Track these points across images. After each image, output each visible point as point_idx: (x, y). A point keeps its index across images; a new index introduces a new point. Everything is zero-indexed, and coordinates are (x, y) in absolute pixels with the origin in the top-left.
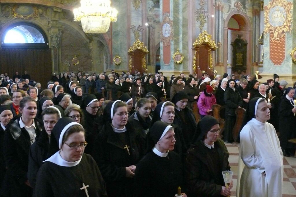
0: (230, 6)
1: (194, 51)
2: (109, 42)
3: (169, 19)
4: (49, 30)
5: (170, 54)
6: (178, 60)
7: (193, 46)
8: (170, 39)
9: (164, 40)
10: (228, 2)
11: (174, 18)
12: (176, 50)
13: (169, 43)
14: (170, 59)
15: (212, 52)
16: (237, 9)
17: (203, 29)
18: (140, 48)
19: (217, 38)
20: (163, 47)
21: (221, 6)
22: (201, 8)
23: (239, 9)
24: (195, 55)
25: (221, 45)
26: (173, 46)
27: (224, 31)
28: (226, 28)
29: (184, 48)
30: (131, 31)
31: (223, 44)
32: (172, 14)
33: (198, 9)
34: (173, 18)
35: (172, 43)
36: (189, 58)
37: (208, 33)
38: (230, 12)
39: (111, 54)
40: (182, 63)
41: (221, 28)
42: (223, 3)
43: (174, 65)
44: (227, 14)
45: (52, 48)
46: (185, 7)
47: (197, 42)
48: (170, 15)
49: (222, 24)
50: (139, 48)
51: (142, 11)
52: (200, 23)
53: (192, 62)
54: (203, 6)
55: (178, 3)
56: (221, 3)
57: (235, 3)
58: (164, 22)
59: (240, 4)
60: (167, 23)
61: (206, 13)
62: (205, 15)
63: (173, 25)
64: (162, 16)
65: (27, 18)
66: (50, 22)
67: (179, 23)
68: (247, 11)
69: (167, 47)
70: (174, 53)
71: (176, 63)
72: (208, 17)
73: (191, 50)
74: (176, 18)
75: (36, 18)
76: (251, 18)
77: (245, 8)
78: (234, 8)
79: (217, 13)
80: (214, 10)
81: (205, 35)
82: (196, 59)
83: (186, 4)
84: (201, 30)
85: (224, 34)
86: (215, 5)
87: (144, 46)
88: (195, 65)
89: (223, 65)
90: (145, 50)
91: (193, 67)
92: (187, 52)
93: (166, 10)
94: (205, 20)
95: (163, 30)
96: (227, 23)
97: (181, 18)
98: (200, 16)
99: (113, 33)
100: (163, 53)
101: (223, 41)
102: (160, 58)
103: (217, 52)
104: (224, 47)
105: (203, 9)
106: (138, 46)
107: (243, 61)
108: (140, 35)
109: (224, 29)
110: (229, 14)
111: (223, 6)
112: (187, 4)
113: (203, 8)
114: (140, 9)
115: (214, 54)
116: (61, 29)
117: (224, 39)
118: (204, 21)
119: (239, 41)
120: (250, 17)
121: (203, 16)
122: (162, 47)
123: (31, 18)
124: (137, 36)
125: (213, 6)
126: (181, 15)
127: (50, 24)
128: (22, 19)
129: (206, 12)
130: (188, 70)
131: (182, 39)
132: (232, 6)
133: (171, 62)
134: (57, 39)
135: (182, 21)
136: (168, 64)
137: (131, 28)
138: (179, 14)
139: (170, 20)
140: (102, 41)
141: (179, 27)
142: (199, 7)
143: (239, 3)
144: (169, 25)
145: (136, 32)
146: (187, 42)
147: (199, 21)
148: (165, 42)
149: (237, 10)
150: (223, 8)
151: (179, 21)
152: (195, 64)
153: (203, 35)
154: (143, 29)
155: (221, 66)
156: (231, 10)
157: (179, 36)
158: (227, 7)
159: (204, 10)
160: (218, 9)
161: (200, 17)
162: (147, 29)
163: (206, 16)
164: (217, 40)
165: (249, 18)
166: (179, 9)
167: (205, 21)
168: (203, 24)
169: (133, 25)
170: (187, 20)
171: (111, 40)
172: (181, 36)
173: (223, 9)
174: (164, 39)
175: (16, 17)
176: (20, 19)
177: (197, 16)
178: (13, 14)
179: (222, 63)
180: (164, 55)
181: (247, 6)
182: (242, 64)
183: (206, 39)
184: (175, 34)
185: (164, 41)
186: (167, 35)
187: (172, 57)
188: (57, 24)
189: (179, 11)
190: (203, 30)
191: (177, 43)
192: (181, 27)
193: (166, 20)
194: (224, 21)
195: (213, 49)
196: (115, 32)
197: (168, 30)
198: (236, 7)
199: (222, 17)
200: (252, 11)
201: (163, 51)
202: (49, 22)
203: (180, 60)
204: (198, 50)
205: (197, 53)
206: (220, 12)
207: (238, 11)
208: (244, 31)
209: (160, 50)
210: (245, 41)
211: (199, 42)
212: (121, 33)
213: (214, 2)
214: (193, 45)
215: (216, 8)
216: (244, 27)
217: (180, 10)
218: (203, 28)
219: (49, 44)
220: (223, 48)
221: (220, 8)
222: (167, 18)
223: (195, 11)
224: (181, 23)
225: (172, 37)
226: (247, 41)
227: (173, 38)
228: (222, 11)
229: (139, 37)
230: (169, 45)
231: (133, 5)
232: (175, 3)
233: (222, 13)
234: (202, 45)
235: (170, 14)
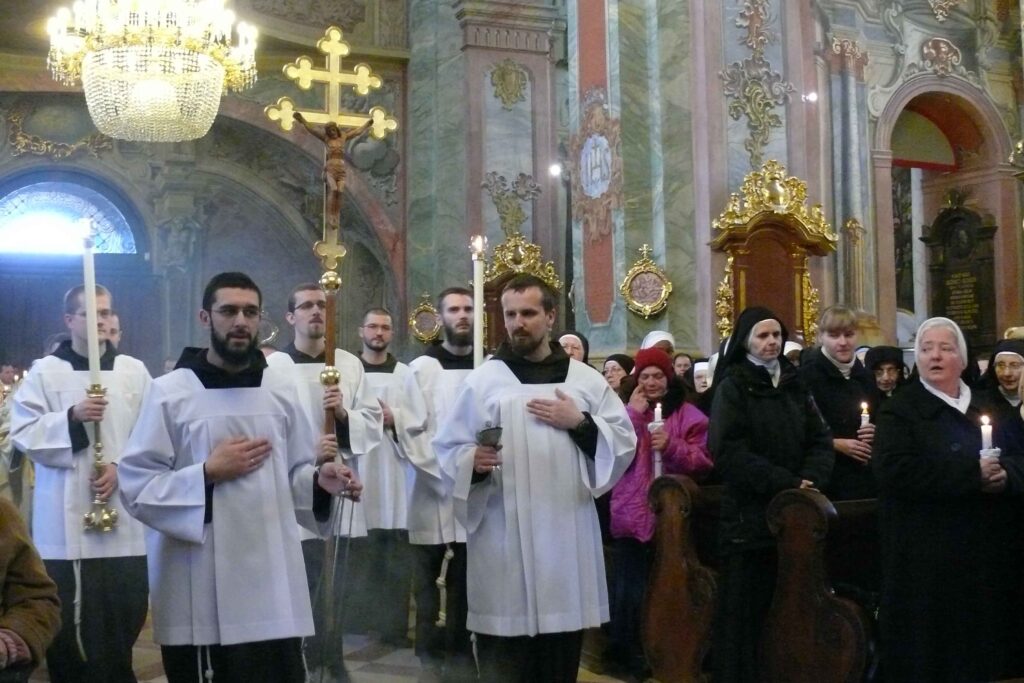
0: (898, 56)
1: (721, 255)
2: (394, 245)
3: (606, 112)
4: (155, 200)
5: (611, 271)
6: (642, 298)
7: (716, 232)
8: (609, 203)
9: (585, 212)
10: (888, 37)
11: (624, 105)
12: (633, 254)
13: (606, 221)
14: (612, 299)
15: (818, 265)
16: (937, 67)
17: (763, 154)
18: (521, 271)
19: (839, 199)
20: (584, 244)
21: (852, 53)
22: (750, 59)
23: (942, 68)
24: (727, 273)
25: (859, 234)
26: (623, 234)
27: (874, 167)
28: (887, 154)
29: (673, 245)
30: (486, 199)
31: (870, 230)
32: (614, 89)
33: (736, 65)
34: (618, 108)
35: (619, 221)
36: (697, 288)
37: (790, 173)
38: (899, 82)
39: (402, 297)
40: (667, 315)
41: (860, 153)
42: (862, 43)
43: (628, 324)
44: (888, 89)
45: (165, 272)
46: (674, 57)
47: (733, 215)
48: (609, 95)
49: (861, 134)
50: (517, 271)
51: (533, 113)
52: (749, 126)
53: (714, 306)
54: (763, 49)
55: (644, 41)
56: (854, 43)
57: (924, 44)
58: (587, 133)
59: (949, 46)
60: (595, 136)
61: (776, 84)
62: (772, 93)
63: (619, 139)
64: (577, 106)
65: (68, 153)
66: (159, 168)
67: (647, 128)
68: (986, 80)
69: (598, 240)
70: (627, 268)
71: (637, 314)
72: (786, 99)
73: (708, 250)
74: (634, 108)
75: (103, 154)
76: (1011, 111)
77: (972, 64)
78: (921, 63)
79: (837, 86)
80: (820, 70)
81: (773, 179)
82: (731, 293)
83: (680, 42)
84: (755, 161)
85: (874, 182)
86: (824, 50)
87: (543, 261)
88: (726, 321)
89: (874, 328)
90: (548, 279)
91: (720, 330)
92: (692, 263)
93: (594, 79)
94: (772, 112)
95: (583, 169)
96: (885, 132)
97: (656, 105)
98: (745, 97)
99: (408, 206)
100: (583, 274)
101: (870, 212)
102: (573, 295)
103: (840, 266)
104: (876, 242)
105: (761, 66)
106: (517, 261)
107: (979, 309)
108: (524, 215)
109: (872, 159)
110: (898, 92)
111: (865, 55)
112: (682, 43)
113: (761, 59)
114: (526, 107)
115: (826, 276)
116: (205, 198)
117: (875, 207)
118: (766, 119)
119: (959, 219)
120: (1003, 108)
121: (764, 97)
122: (581, 246)
123: (82, 152)
124: (510, 219)
125: (816, 53)
126: (657, 92)
127: (159, 178)
128: (48, 155)
129: (778, 76)
130: (698, 349)
131: (662, 200)
132: (912, 55)
133: (616, 308)
134: (188, 238)
135: (659, 122)
136: (604, 321)
137: (486, 186)
138: (646, 88)
139: (607, 119)
140: (365, 242)
141: (649, 150)
142: (741, 55)
143: (947, 44)
144: (604, 141)
145: (505, 203)
146: (691, 217)
147: (744, 119)
148: (591, 223)
149: (936, 72)
150: (862, 62)
151: (650, 121)
152: (729, 316)
153: (763, 179)
154: (538, 190)
155: (863, 333)
156: (905, 71)
157: (649, 188)
158: (883, 60)
159: (765, 69)
160: (839, 67)
161: (749, 99)
162: (562, 192)
163: (775, 97)
164: (839, 208)
165: (998, 111)
166: (646, 69)
167: (776, 117)
168: (763, 133)
169: (494, 173)
170: (689, 116)
171: (401, 237)
172: (659, 187)
173: (865, 68)
174: (588, 207)
175: (23, 151)
176: (38, 156)
177: (732, 95)
178: (13, 138)
179: (870, 318)
180: (588, 280)
181: (982, 56)
182: (975, 327)
183: (781, 199)
184: (633, 181)
185: (586, 215)
186: (597, 187)
187: (618, 287)
188: (187, 178)
189: (650, 77)
190: (763, 157)
191: (640, 219)
192: (657, 148)
193: (593, 121)
194: (874, 122)
195: (818, 248)
196: (416, 203)
197: (600, 166)
198: (928, 63)
199: (862, 106)
200: (1011, 78)
201: (586, 265)
202: (155, 170)
203: (655, 299)
204: (741, 252)
205: (734, 267)
206: (852, 80)
207: (942, 77)
208: (978, 169)
209: (574, 259)
210: (982, 216)
211: (743, 212)
212: (439, 205)
213: (819, 38)
214: (715, 224)
215: (828, 65)
216: (977, 152)
217: (650, 73)
218: (765, 149)
219: (151, 257)
220: (872, 247)
221: (851, 64)
222: (598, 111)
223: (720, 73)
224: (657, 130)
225: (618, 197)
226: (991, 217)
227: (623, 196)
228: (859, 78)
229: (519, 221)
230: (605, 232)
231: (494, 89)
232: (628, 38)
233: (862, 86)
234: (756, 227)
235: (609, 90)
